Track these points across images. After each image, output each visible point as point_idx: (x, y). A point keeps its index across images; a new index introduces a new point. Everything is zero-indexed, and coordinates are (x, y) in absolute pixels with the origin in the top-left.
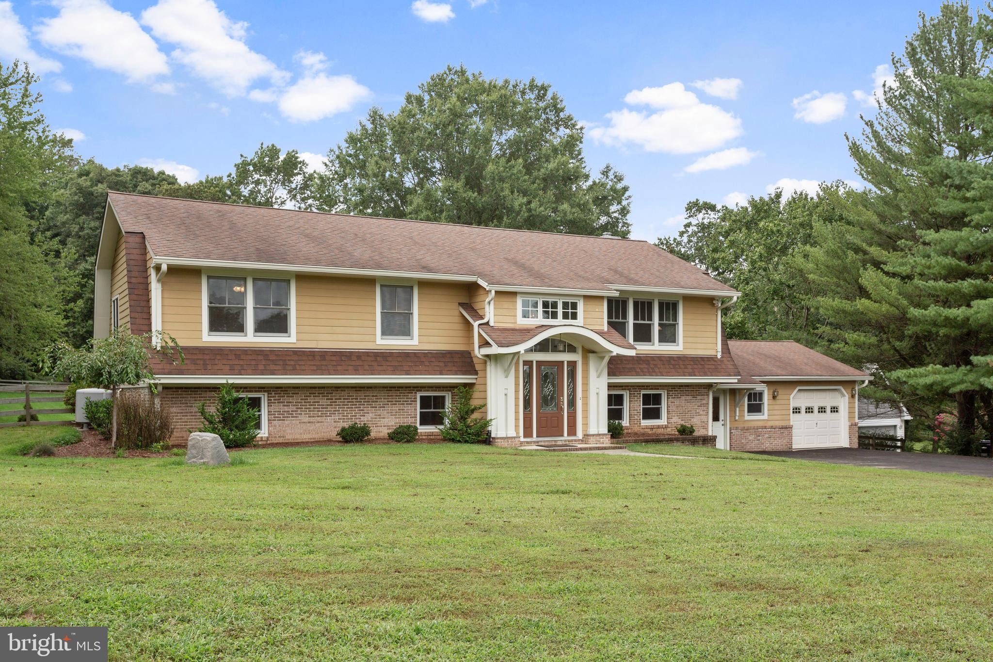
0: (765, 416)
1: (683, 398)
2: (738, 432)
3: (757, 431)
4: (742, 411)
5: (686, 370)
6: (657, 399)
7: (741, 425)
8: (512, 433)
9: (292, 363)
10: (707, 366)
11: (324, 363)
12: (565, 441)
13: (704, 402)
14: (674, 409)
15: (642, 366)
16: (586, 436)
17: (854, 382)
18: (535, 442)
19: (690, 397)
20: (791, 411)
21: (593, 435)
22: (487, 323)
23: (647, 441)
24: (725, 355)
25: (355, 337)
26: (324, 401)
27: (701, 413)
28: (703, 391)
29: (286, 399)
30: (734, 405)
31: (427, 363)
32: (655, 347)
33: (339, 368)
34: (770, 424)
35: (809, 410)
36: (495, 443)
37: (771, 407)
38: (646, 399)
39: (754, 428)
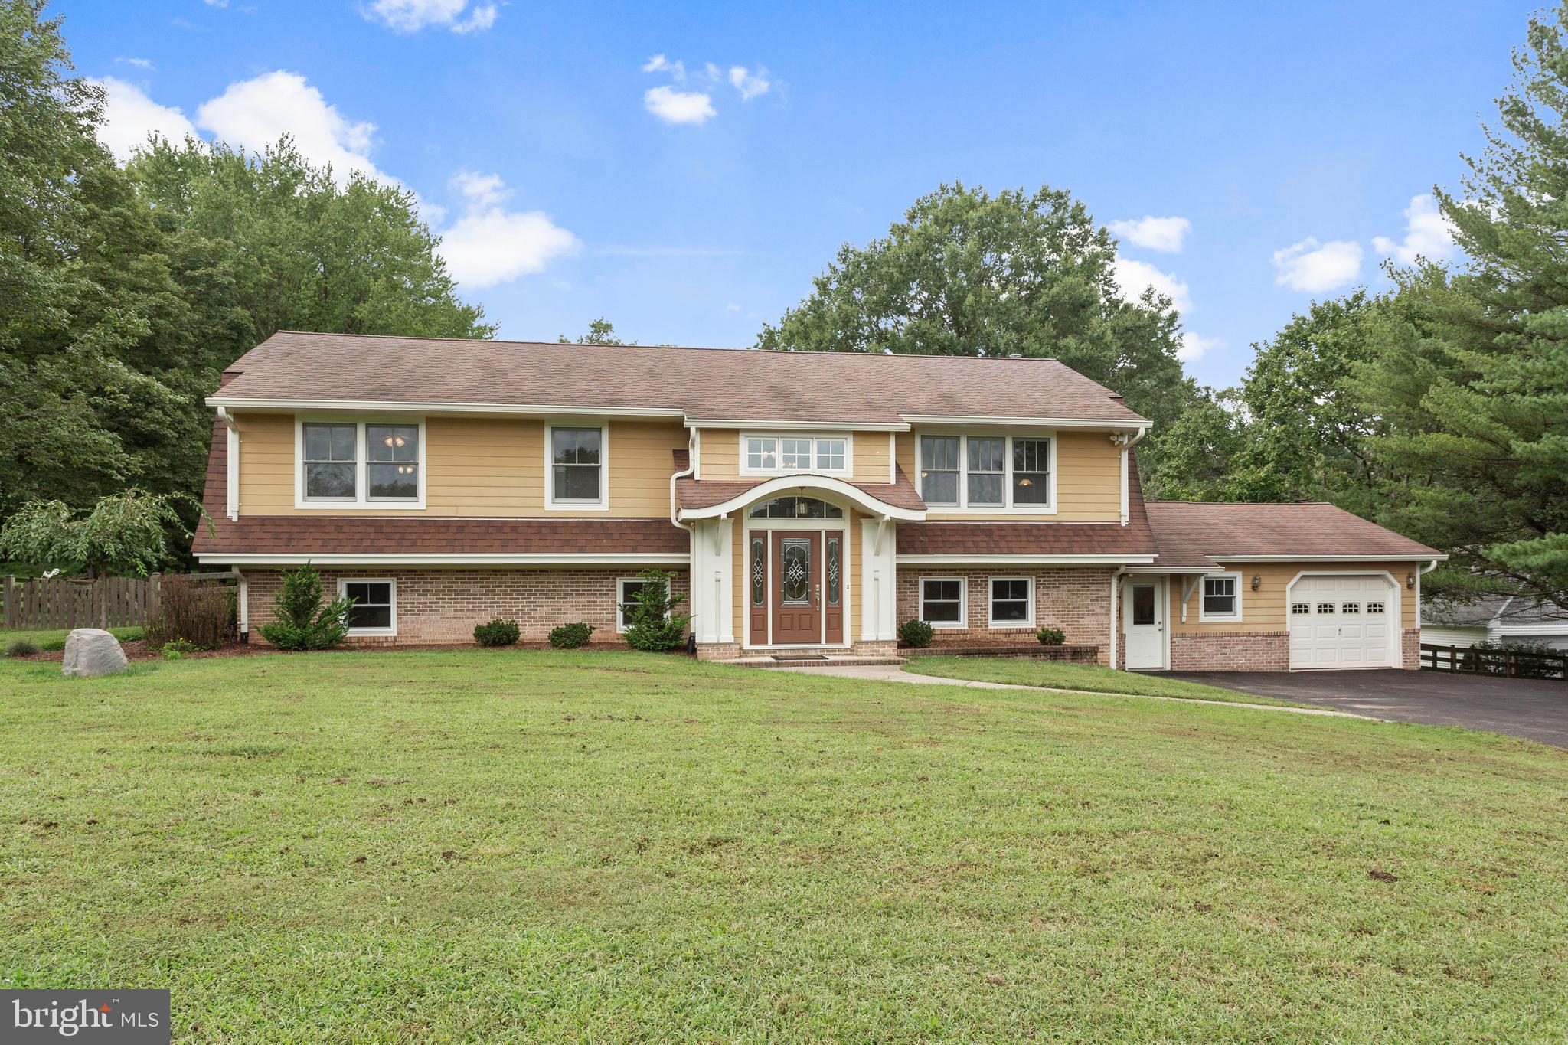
0: (1238, 617)
1: (1065, 587)
2: (1187, 642)
3: (1222, 640)
4: (1193, 610)
5: (1057, 545)
6: (1020, 589)
7: (1190, 630)
8: (728, 637)
9: (414, 537)
10: (1096, 538)
11: (459, 536)
12: (823, 650)
13: (1104, 594)
14: (1048, 604)
15: (976, 539)
16: (858, 643)
17: (1413, 564)
18: (769, 651)
19: (1077, 587)
20: (1289, 609)
21: (867, 642)
22: (691, 476)
23: (967, 654)
24: (1136, 521)
25: (514, 501)
26: (477, 590)
27: (1098, 610)
28: (1100, 576)
29: (422, 587)
30: (1178, 599)
31: (616, 536)
32: (1008, 510)
33: (480, 543)
34: (1247, 629)
35: (1326, 608)
36: (702, 653)
37: (1250, 603)
38: (1000, 589)
39: (1215, 636)
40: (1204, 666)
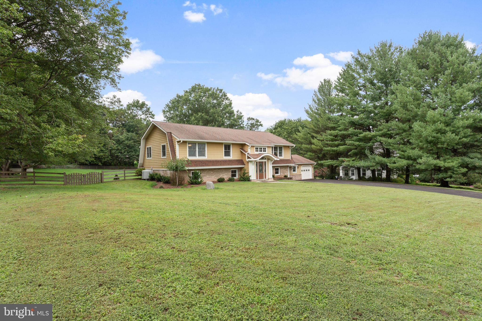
0: (296, 172)
1: (283, 169)
4: (292, 171)
6: (278, 169)
8: (254, 178)
10: (288, 162)
11: (214, 163)
14: (281, 171)
17: (312, 164)
18: (258, 180)
20: (301, 171)
22: (249, 153)
23: (280, 179)
24: (291, 159)
25: (219, 157)
26: (212, 172)
28: (287, 167)
29: (204, 172)
31: (234, 163)
32: (279, 158)
35: (304, 170)
36: (251, 181)
37: (297, 170)
39: (295, 175)
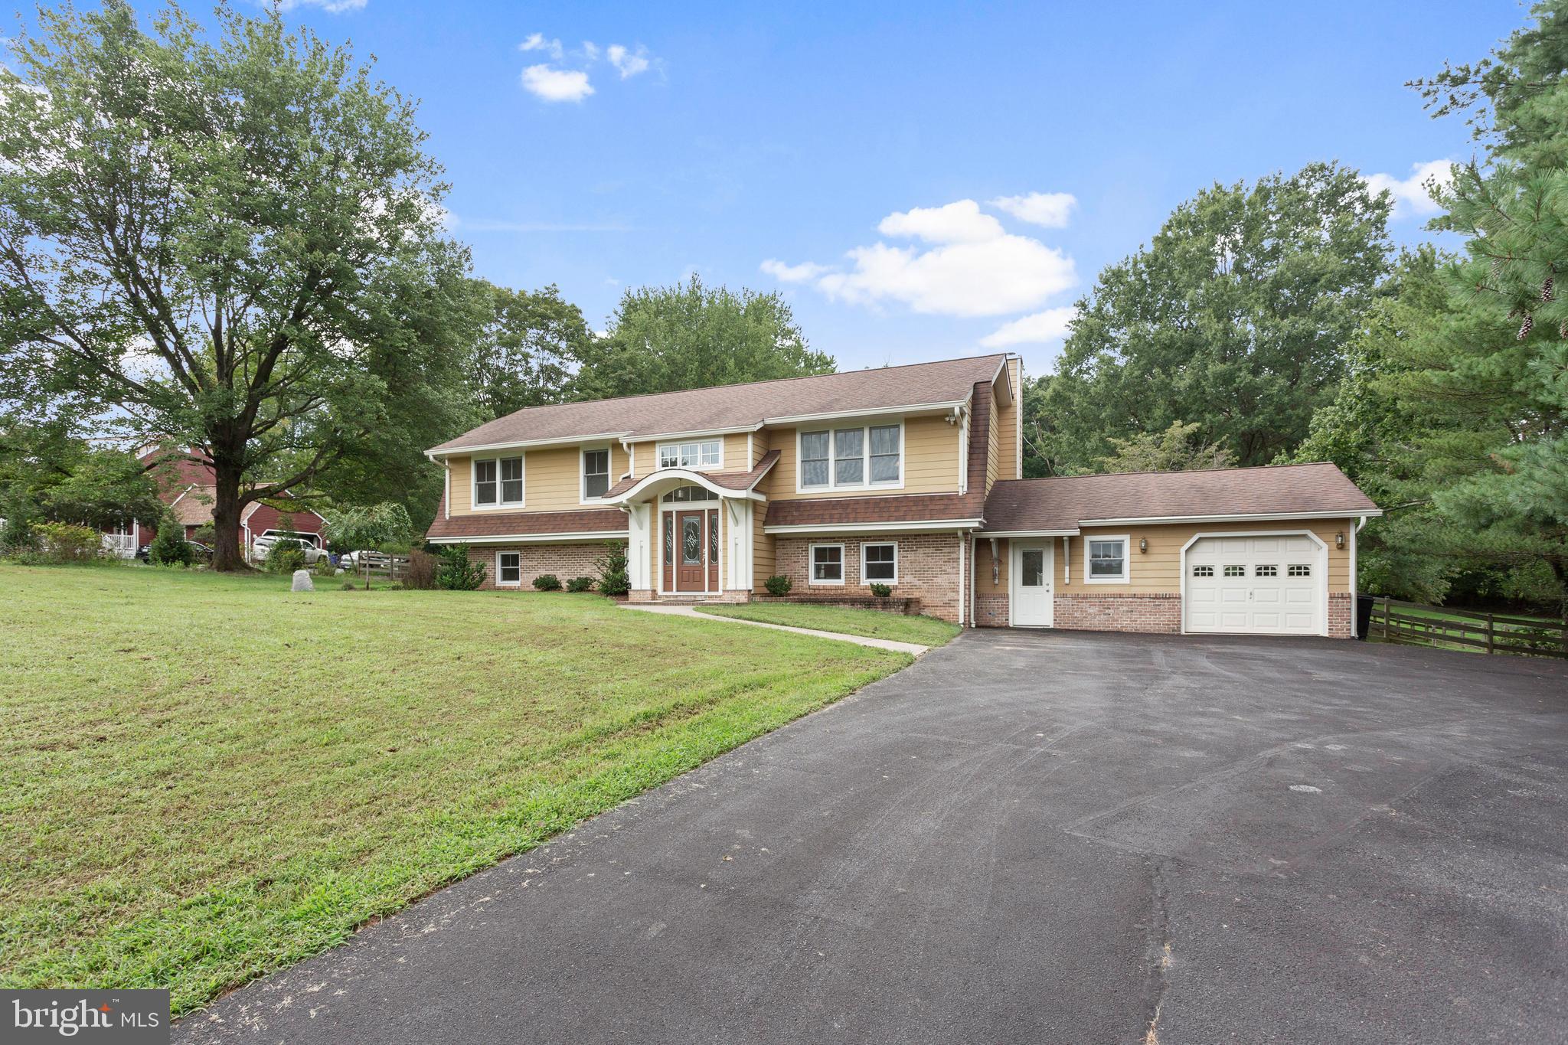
0: (1125, 580)
1: (921, 551)
2: (1069, 602)
3: (1104, 601)
6: (888, 553)
7: (1070, 592)
12: (704, 597)
13: (954, 556)
16: (725, 590)
19: (931, 550)
21: (731, 590)
27: (950, 570)
30: (1062, 562)
34: (1133, 591)
35: (1235, 571)
36: (633, 596)
37: (1139, 566)
38: (872, 553)
39: (1097, 596)
40: (1086, 625)
